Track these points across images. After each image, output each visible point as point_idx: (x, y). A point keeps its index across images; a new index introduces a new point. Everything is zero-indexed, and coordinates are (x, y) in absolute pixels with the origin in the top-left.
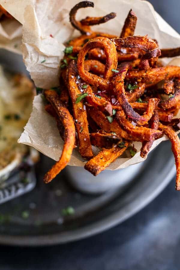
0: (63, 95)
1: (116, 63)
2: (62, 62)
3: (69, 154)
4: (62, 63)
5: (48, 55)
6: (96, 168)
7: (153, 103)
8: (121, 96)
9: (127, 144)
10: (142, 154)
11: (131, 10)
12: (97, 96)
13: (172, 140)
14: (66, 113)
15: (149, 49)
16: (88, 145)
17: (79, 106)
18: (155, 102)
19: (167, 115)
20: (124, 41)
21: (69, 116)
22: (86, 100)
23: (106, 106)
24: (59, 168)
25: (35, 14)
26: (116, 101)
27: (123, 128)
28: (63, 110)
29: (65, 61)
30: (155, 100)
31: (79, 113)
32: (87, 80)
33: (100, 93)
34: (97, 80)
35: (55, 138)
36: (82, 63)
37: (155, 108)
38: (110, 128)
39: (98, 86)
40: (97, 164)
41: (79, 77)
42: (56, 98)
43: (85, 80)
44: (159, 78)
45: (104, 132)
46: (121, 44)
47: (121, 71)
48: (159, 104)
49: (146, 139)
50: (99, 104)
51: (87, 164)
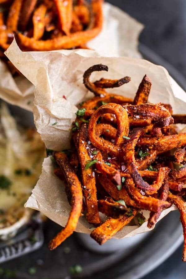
0: (73, 158)
1: (128, 130)
2: (74, 124)
3: (75, 222)
4: (74, 126)
5: (60, 118)
6: (102, 238)
7: (163, 172)
8: (131, 165)
9: (135, 213)
10: (149, 225)
11: (146, 76)
12: (106, 163)
13: (181, 210)
14: (74, 179)
15: (161, 118)
16: (96, 212)
17: (88, 172)
18: (165, 172)
19: (177, 184)
20: (136, 109)
21: (77, 183)
22: (95, 167)
23: (114, 175)
24: (64, 236)
25: (48, 77)
26: (126, 169)
27: (131, 197)
28: (72, 176)
29: (77, 124)
30: (166, 170)
31: (88, 180)
32: (98, 146)
33: (109, 160)
34: (108, 146)
35: (62, 202)
36: (93, 128)
37: (165, 177)
38: (119, 195)
39: (108, 152)
40: (103, 232)
41: (89, 143)
42: (65, 162)
43: (96, 145)
44: (171, 145)
45: (112, 200)
46: (133, 111)
47: (133, 138)
48: (169, 173)
49: (154, 211)
50: (108, 172)
51: (93, 233)
